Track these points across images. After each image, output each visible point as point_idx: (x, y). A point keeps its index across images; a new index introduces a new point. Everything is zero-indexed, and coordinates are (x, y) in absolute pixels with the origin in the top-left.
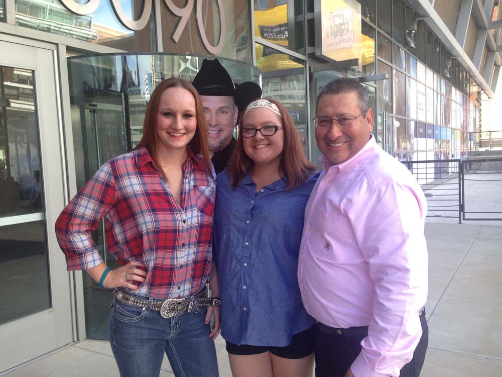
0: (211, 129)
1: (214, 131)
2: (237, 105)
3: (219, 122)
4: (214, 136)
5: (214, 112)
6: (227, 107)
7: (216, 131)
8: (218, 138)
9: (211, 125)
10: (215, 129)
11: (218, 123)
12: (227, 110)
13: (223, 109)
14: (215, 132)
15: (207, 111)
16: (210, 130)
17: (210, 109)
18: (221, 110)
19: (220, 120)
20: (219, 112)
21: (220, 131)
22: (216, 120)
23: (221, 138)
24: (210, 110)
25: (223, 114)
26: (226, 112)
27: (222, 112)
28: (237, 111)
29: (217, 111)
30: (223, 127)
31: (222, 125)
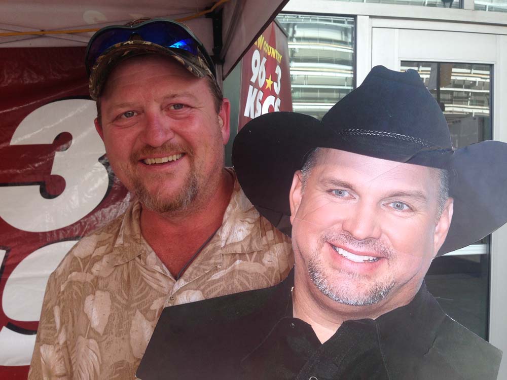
0: (350, 246)
2: (451, 194)
4: (356, 269)
5: (369, 201)
6: (419, 196)
8: (368, 277)
10: (363, 249)
15: (346, 194)
16: (345, 249)
17: (358, 188)
18: (396, 199)
24: (357, 193)
25: (398, 213)
26: (411, 209)
27: (399, 206)
28: (451, 212)
29: (382, 200)
30: (391, 248)
31: (389, 242)
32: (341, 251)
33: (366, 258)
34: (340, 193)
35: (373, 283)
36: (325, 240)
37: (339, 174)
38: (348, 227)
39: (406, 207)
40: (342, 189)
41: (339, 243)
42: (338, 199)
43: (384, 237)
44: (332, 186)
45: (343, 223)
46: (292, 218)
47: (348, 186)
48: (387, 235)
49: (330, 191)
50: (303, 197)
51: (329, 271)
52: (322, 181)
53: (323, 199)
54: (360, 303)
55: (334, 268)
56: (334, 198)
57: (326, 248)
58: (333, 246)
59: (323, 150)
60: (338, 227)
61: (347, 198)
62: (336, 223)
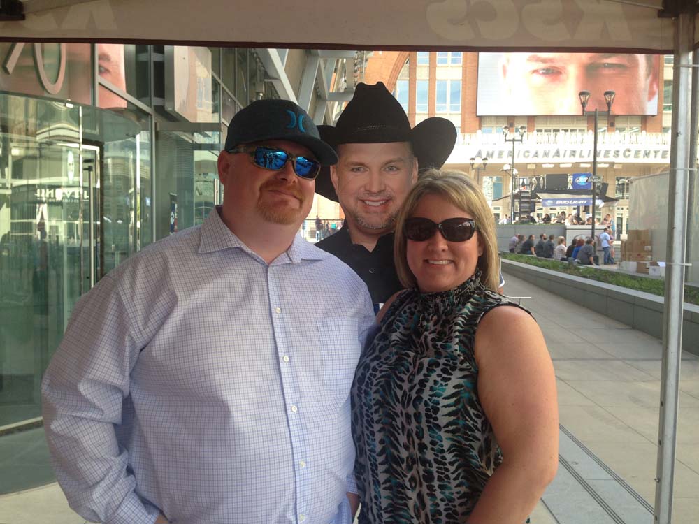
0: (371, 198)
1: (377, 201)
2: (416, 155)
3: (385, 186)
4: (378, 210)
5: (375, 170)
6: (400, 160)
7: (380, 201)
8: (385, 212)
9: (370, 193)
10: (378, 198)
11: (383, 188)
12: (399, 165)
13: (392, 164)
14: (378, 204)
15: (362, 170)
16: (369, 201)
17: (367, 165)
18: (388, 165)
19: (386, 183)
20: (384, 170)
21: (388, 201)
22: (381, 183)
23: (390, 212)
24: (367, 167)
25: (392, 173)
26: (398, 169)
27: (391, 169)
28: (417, 165)
29: (382, 167)
30: (393, 193)
31: (390, 190)
32: (367, 202)
33: (381, 202)
34: (358, 170)
35: (388, 214)
36: (358, 199)
37: (355, 158)
38: (368, 188)
39: (395, 169)
40: (359, 167)
41: (365, 198)
42: (359, 173)
43: (387, 188)
44: (353, 167)
45: (365, 186)
46: (336, 192)
47: (362, 164)
48: (389, 186)
49: (352, 170)
50: (339, 177)
51: (364, 215)
52: (347, 165)
53: (351, 176)
54: (384, 226)
55: (367, 212)
56: (356, 174)
57: (360, 203)
58: (363, 201)
59: (343, 145)
60: (362, 189)
61: (363, 172)
62: (361, 187)
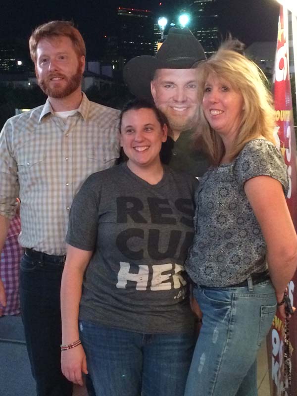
0: (177, 106)
1: (180, 108)
3: (187, 98)
4: (182, 114)
5: (181, 87)
6: (196, 81)
7: (184, 107)
8: (186, 116)
9: (176, 101)
10: (182, 106)
11: (185, 99)
12: (196, 84)
13: (192, 84)
14: (181, 110)
15: (172, 86)
16: (175, 107)
17: (176, 83)
18: (189, 84)
19: (187, 96)
20: (187, 87)
21: (188, 108)
22: (184, 96)
24: (176, 85)
25: (192, 89)
26: (195, 87)
27: (191, 87)
29: (185, 85)
33: (184, 109)
34: (169, 86)
37: (168, 79)
38: (175, 98)
40: (170, 84)
41: (173, 105)
42: (169, 89)
44: (166, 84)
45: (173, 97)
47: (172, 83)
49: (166, 86)
50: (156, 91)
51: (172, 116)
53: (164, 90)
54: (185, 125)
55: (174, 115)
59: (159, 70)
60: (172, 100)
61: (173, 88)
62: (171, 98)
